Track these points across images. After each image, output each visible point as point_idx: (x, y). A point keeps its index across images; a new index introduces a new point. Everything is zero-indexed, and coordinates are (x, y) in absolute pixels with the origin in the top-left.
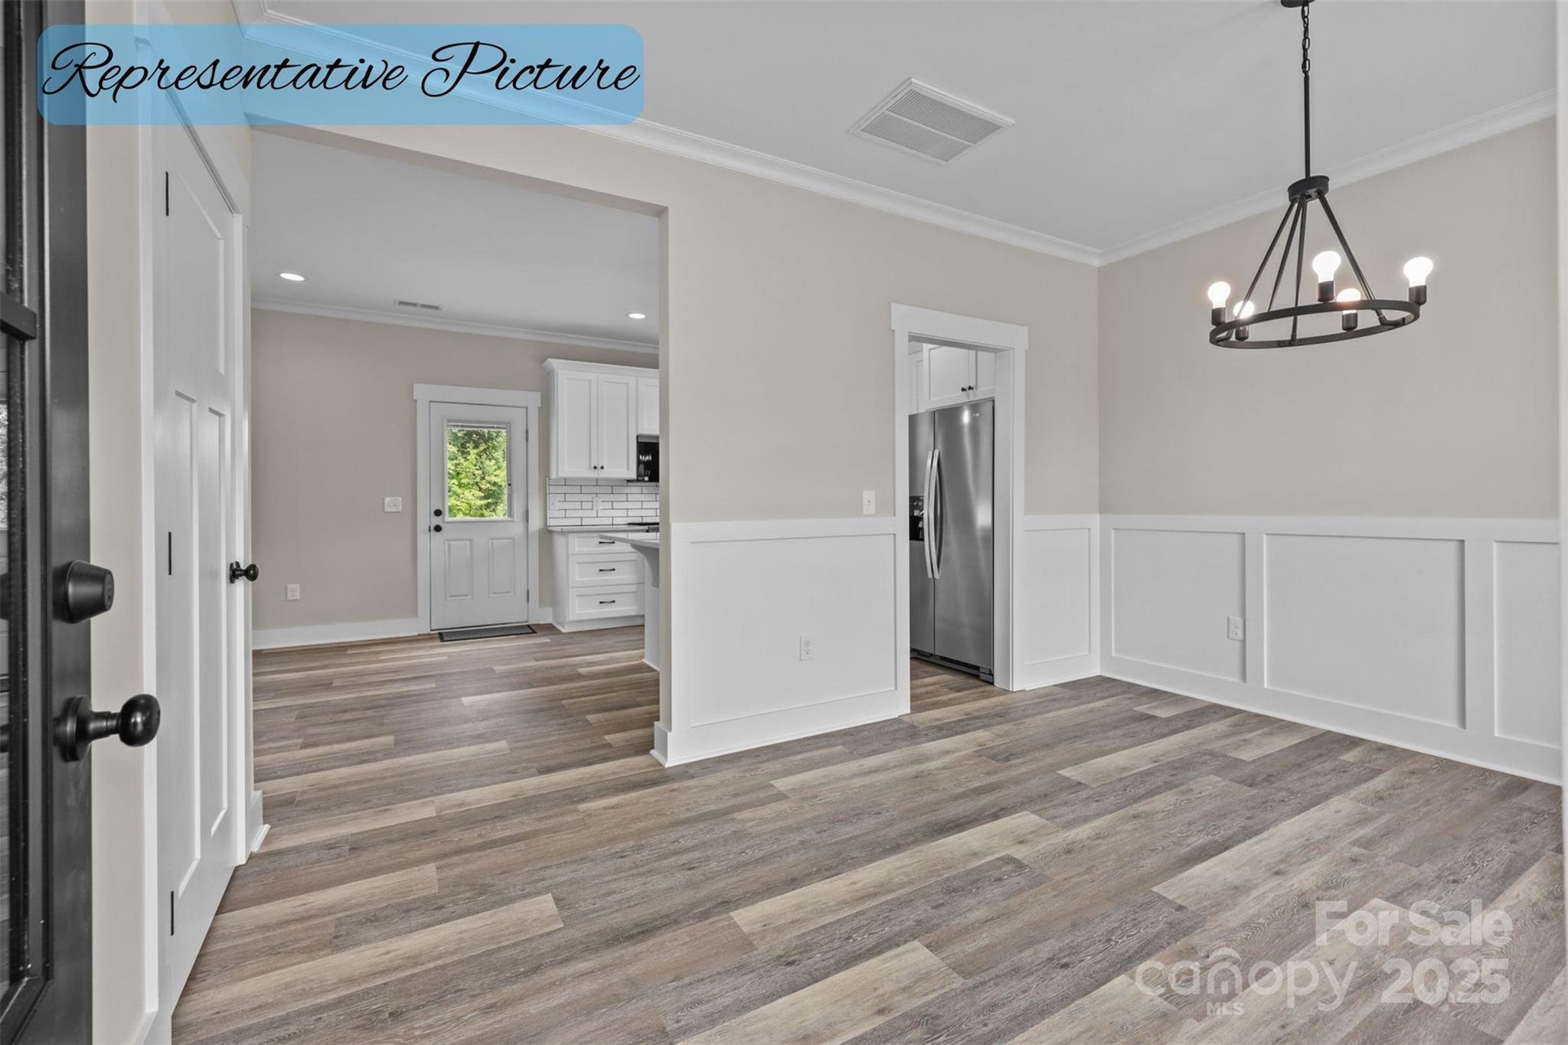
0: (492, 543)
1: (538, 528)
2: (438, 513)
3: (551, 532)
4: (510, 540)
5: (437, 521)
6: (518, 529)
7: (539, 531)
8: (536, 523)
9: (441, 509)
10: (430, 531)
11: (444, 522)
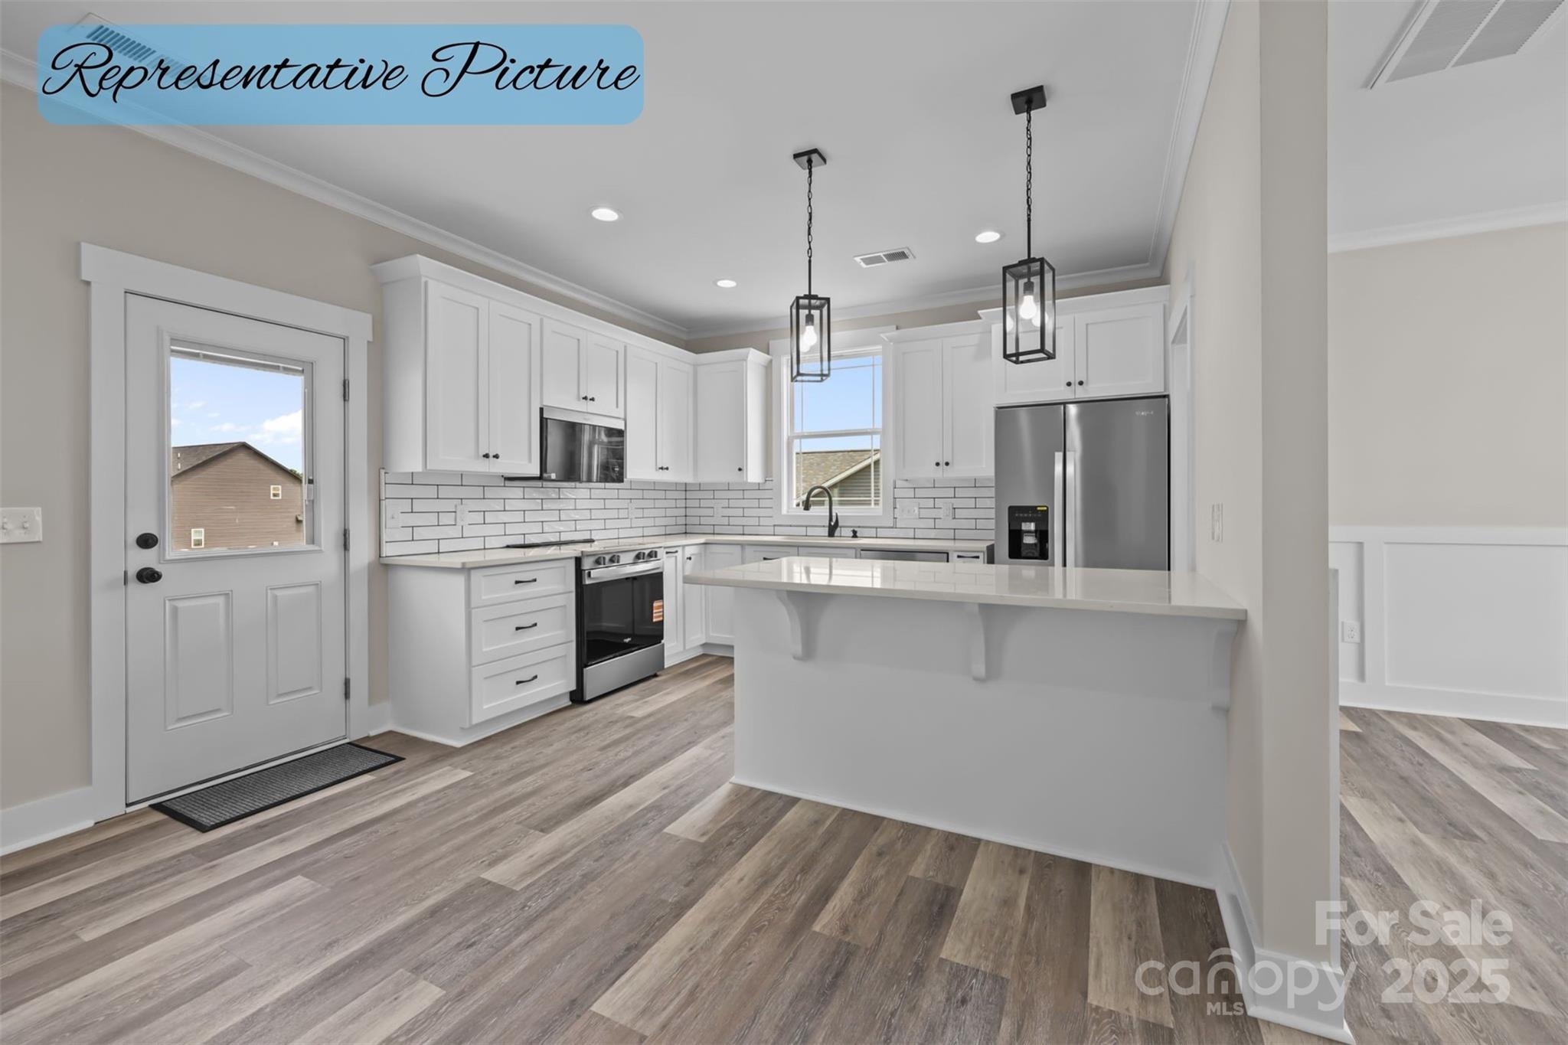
0: (275, 597)
1: (366, 562)
2: (147, 541)
3: (387, 567)
4: (311, 589)
5: (147, 558)
6: (326, 565)
7: (370, 565)
8: (362, 554)
9: (153, 531)
10: (125, 583)
11: (161, 559)
